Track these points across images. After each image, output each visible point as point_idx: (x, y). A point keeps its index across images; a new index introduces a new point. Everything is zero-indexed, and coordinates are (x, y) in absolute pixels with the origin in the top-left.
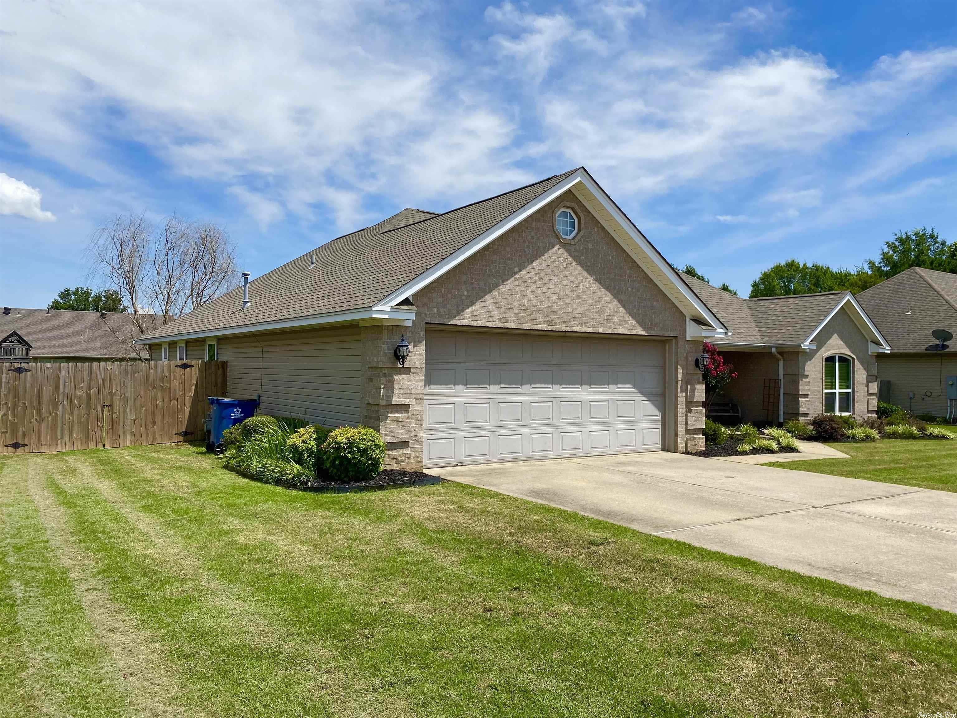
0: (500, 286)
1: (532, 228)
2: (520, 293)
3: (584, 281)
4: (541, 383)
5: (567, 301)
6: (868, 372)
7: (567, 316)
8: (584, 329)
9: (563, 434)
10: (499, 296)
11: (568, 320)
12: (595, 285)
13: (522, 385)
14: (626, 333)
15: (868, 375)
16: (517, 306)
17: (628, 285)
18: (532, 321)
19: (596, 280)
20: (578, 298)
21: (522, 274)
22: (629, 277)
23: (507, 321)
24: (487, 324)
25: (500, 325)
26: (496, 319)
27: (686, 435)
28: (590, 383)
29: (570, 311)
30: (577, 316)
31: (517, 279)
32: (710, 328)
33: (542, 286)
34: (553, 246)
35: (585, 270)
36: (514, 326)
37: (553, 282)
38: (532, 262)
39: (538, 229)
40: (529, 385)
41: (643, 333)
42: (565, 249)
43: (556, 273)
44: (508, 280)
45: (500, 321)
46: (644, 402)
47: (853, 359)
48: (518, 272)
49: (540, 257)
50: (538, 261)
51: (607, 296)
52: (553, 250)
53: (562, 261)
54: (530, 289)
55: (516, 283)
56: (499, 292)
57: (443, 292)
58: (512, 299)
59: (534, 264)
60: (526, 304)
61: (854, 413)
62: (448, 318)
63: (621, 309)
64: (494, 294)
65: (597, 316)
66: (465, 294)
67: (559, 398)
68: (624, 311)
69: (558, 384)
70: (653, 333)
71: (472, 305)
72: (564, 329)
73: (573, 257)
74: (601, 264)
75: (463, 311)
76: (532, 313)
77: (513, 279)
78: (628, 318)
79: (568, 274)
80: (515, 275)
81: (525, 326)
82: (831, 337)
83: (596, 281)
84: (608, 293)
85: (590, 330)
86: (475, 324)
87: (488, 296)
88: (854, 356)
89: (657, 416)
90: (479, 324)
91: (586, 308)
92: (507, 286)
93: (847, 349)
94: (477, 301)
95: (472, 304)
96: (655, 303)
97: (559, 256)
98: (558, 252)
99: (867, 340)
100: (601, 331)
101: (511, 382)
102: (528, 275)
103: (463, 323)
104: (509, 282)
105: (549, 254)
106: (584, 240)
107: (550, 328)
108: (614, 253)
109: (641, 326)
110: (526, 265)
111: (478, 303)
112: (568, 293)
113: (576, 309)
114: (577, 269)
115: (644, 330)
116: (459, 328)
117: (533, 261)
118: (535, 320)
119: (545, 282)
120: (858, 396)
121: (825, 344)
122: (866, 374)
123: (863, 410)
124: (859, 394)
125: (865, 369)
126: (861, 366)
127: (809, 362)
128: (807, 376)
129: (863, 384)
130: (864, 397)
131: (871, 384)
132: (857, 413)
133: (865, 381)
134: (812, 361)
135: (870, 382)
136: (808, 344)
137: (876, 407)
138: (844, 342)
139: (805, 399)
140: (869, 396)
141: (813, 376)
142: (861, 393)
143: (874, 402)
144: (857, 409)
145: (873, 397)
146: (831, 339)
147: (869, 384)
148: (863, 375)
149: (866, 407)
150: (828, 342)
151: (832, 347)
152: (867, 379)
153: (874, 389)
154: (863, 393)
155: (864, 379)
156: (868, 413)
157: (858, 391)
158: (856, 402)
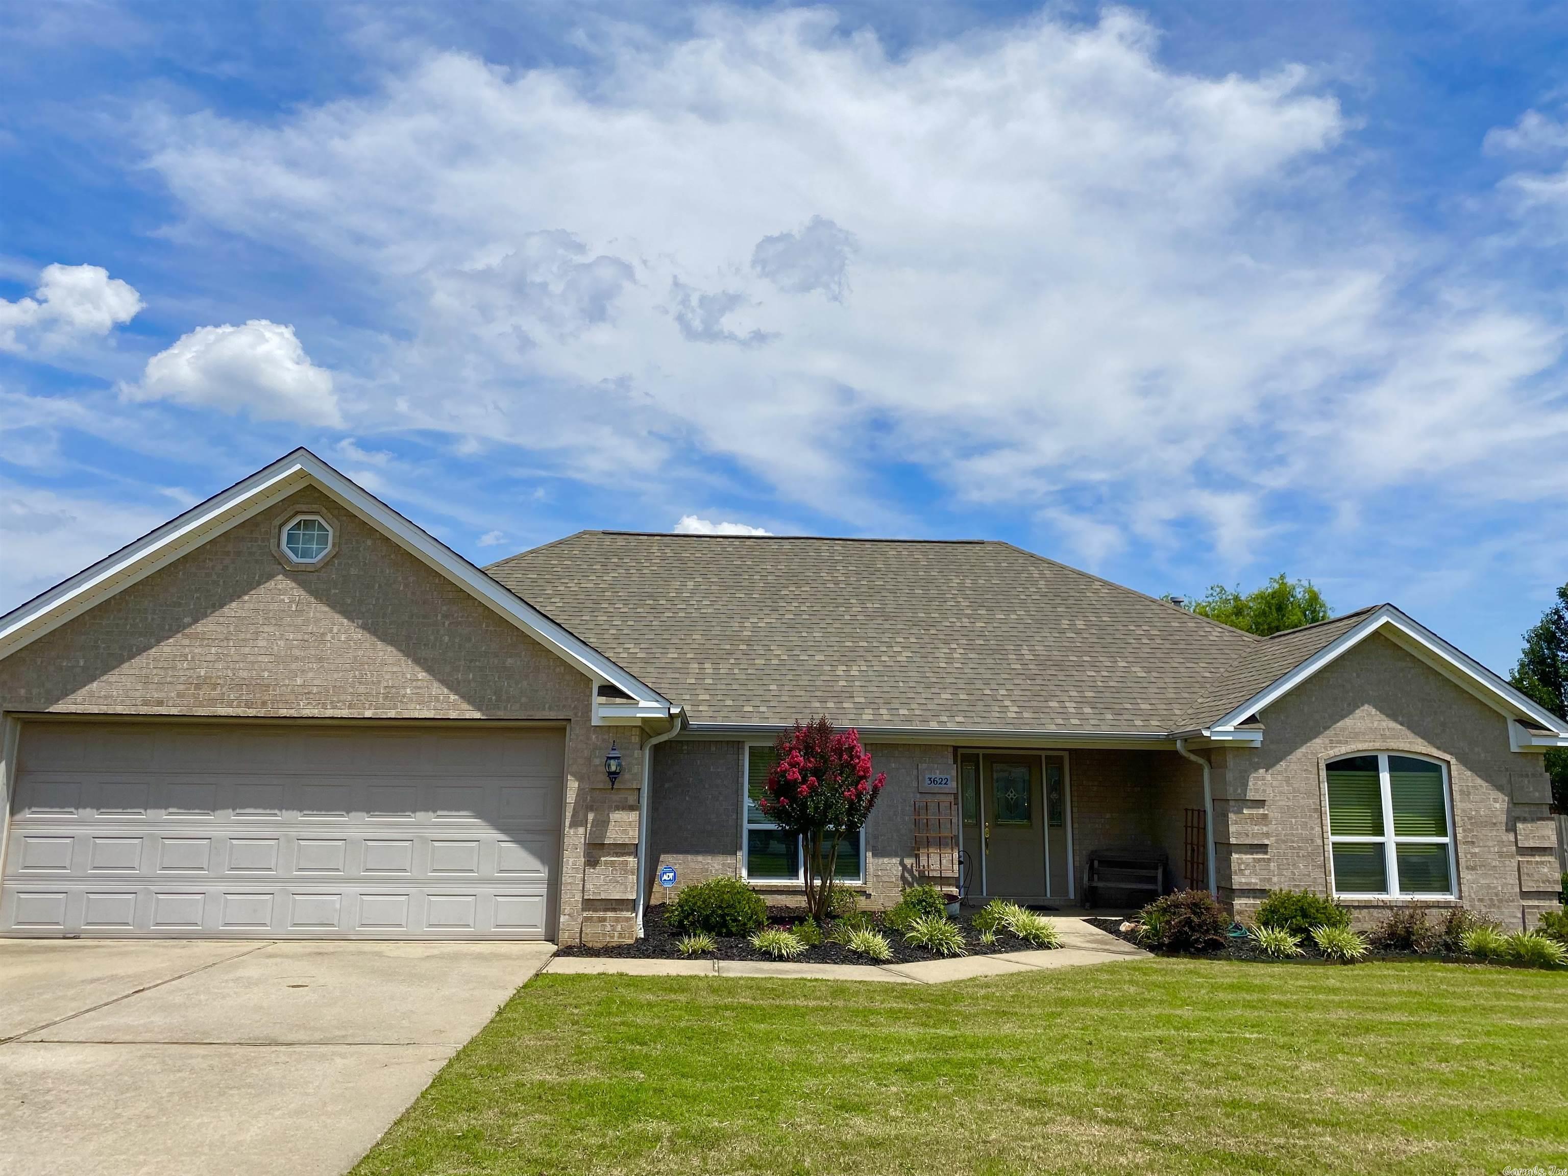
0: (152, 648)
1: (227, 553)
2: (192, 657)
3: (335, 631)
4: (256, 807)
5: (294, 666)
6: (1511, 796)
7: (293, 691)
8: (329, 713)
9: (297, 897)
10: (148, 664)
11: (293, 697)
12: (358, 634)
13: (214, 810)
14: (432, 716)
15: (1514, 803)
16: (183, 678)
17: (442, 632)
18: (213, 702)
19: (364, 627)
20: (320, 660)
21: (199, 627)
22: (445, 616)
23: (160, 703)
24: (119, 709)
25: (144, 710)
26: (139, 702)
27: (583, 910)
28: (369, 808)
29: (299, 681)
30: (315, 690)
31: (187, 636)
32: (624, 701)
33: (242, 644)
34: (270, 577)
35: (340, 612)
36: (174, 711)
37: (265, 635)
38: (222, 606)
39: (239, 554)
40: (231, 810)
41: (477, 715)
42: (295, 580)
43: (273, 622)
44: (168, 638)
45: (146, 703)
46: (503, 844)
47: (1448, 762)
48: (190, 625)
49: (239, 597)
50: (234, 605)
51: (387, 653)
52: (271, 584)
53: (287, 601)
54: (213, 650)
55: (186, 642)
56: (148, 659)
57: (39, 663)
58: (174, 668)
59: (226, 610)
60: (202, 674)
61: (1460, 898)
62: (45, 703)
63: (422, 675)
64: (138, 661)
65: (362, 689)
66: (82, 663)
67: (293, 833)
68: (429, 677)
69: (293, 810)
70: (501, 714)
71: (93, 681)
72: (283, 712)
73: (311, 592)
74: (378, 599)
75: (73, 692)
76: (215, 689)
77: (179, 635)
78: (437, 689)
79: (299, 621)
80: (184, 628)
81: (196, 711)
82: (1351, 712)
83: (364, 629)
84: (390, 649)
85: (345, 713)
86: (95, 710)
87: (126, 665)
88: (1447, 757)
89: (538, 871)
90: (104, 709)
91: (335, 676)
92: (167, 648)
93: (1420, 740)
94: (104, 673)
95: (93, 679)
96: (510, 661)
97: (281, 592)
98: (280, 587)
99: (1505, 719)
100: (368, 714)
101: (188, 804)
102: (212, 627)
103: (73, 708)
104: (171, 640)
105: (262, 589)
106: (340, 564)
107: (252, 712)
108: (411, 579)
109: (469, 703)
110: (209, 611)
111: (105, 678)
112: (296, 652)
113: (313, 679)
114: (319, 611)
115: (479, 710)
116: (63, 717)
117: (225, 604)
118: (221, 700)
119: (249, 636)
120: (1474, 855)
121: (1326, 728)
122: (1504, 801)
123: (1500, 889)
124: (1477, 850)
125: (1500, 788)
126: (1479, 781)
127: (1262, 771)
128: (1261, 803)
129: (1495, 824)
130: (1501, 856)
131: (1525, 825)
132: (1473, 896)
133: (1503, 818)
134: (1278, 767)
135: (1524, 820)
136: (1232, 729)
137: (1555, 884)
138: (1402, 724)
139: (1255, 856)
140: (1521, 855)
141: (1284, 803)
142: (1489, 847)
143: (1546, 870)
144: (1472, 887)
145: (1538, 859)
146: (1351, 716)
147: (1520, 826)
148: (1492, 803)
149: (1511, 882)
150: (1339, 724)
151: (1356, 735)
152: (1509, 811)
153: (1543, 837)
154: (1494, 846)
155: (1498, 813)
156: (1522, 899)
157: (1473, 843)
158: (1467, 868)
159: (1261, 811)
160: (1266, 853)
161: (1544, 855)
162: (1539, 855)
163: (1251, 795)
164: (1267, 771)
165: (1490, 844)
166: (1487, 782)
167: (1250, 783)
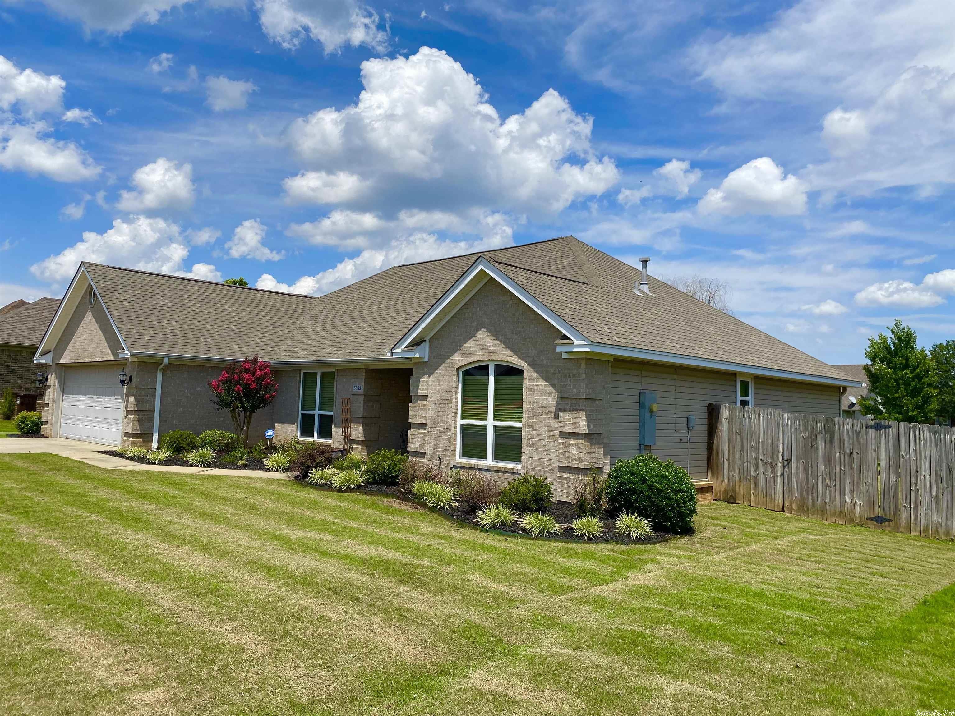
2: (77, 342)
3: (95, 329)
5: (89, 343)
6: (560, 392)
10: (71, 345)
11: (88, 354)
12: (98, 330)
14: (105, 360)
16: (75, 349)
18: (78, 357)
21: (78, 331)
23: (72, 359)
29: (89, 349)
30: (91, 351)
33: (83, 336)
34: (88, 311)
35: (96, 322)
41: (113, 359)
42: (91, 311)
43: (87, 327)
47: (523, 368)
49: (83, 319)
50: (82, 322)
52: (88, 314)
53: (89, 319)
54: (79, 339)
58: (74, 346)
61: (522, 467)
65: (97, 350)
68: (107, 345)
73: (93, 315)
76: (79, 353)
78: (108, 349)
79: (90, 326)
81: (76, 361)
82: (474, 334)
83: (99, 327)
84: (102, 334)
88: (523, 364)
91: (94, 346)
92: (74, 339)
93: (509, 352)
94: (66, 349)
100: (98, 360)
104: (74, 336)
105: (86, 316)
107: (83, 361)
110: (79, 325)
113: (91, 347)
114: (93, 322)
115: (113, 356)
119: (84, 333)
120: (533, 436)
121: (460, 347)
122: (555, 396)
123: (546, 463)
124: (534, 433)
125: (553, 386)
126: (541, 381)
127: (426, 377)
128: (425, 397)
129: (547, 413)
130: (549, 438)
131: (565, 414)
132: (529, 467)
133: (553, 409)
134: (435, 374)
135: (565, 411)
136: (401, 351)
137: (580, 462)
138: (500, 341)
139: (420, 431)
140: (562, 438)
141: (436, 397)
142: (542, 430)
143: (575, 451)
144: (529, 460)
145: (572, 441)
146: (474, 338)
147: (561, 414)
148: (547, 397)
149: (554, 458)
150: (467, 344)
151: (474, 352)
152: (558, 403)
153: (574, 425)
154: (545, 431)
155: (550, 405)
156: (559, 472)
157: (532, 427)
158: (528, 445)
159: (425, 402)
160: (425, 429)
161: (577, 439)
162: (574, 439)
163: (420, 393)
164: (429, 377)
165: (543, 428)
166: (546, 381)
167: (420, 385)
